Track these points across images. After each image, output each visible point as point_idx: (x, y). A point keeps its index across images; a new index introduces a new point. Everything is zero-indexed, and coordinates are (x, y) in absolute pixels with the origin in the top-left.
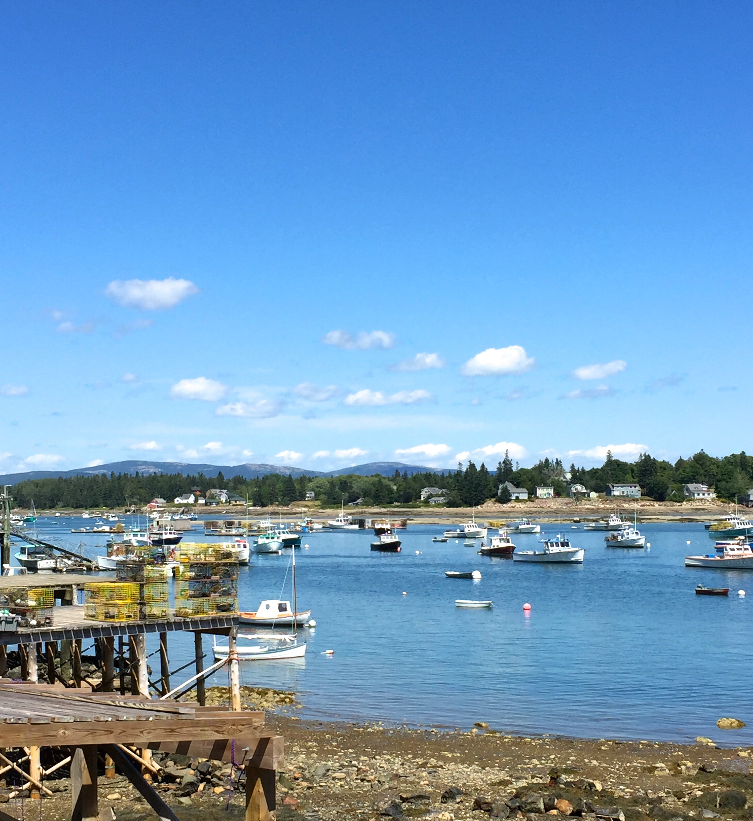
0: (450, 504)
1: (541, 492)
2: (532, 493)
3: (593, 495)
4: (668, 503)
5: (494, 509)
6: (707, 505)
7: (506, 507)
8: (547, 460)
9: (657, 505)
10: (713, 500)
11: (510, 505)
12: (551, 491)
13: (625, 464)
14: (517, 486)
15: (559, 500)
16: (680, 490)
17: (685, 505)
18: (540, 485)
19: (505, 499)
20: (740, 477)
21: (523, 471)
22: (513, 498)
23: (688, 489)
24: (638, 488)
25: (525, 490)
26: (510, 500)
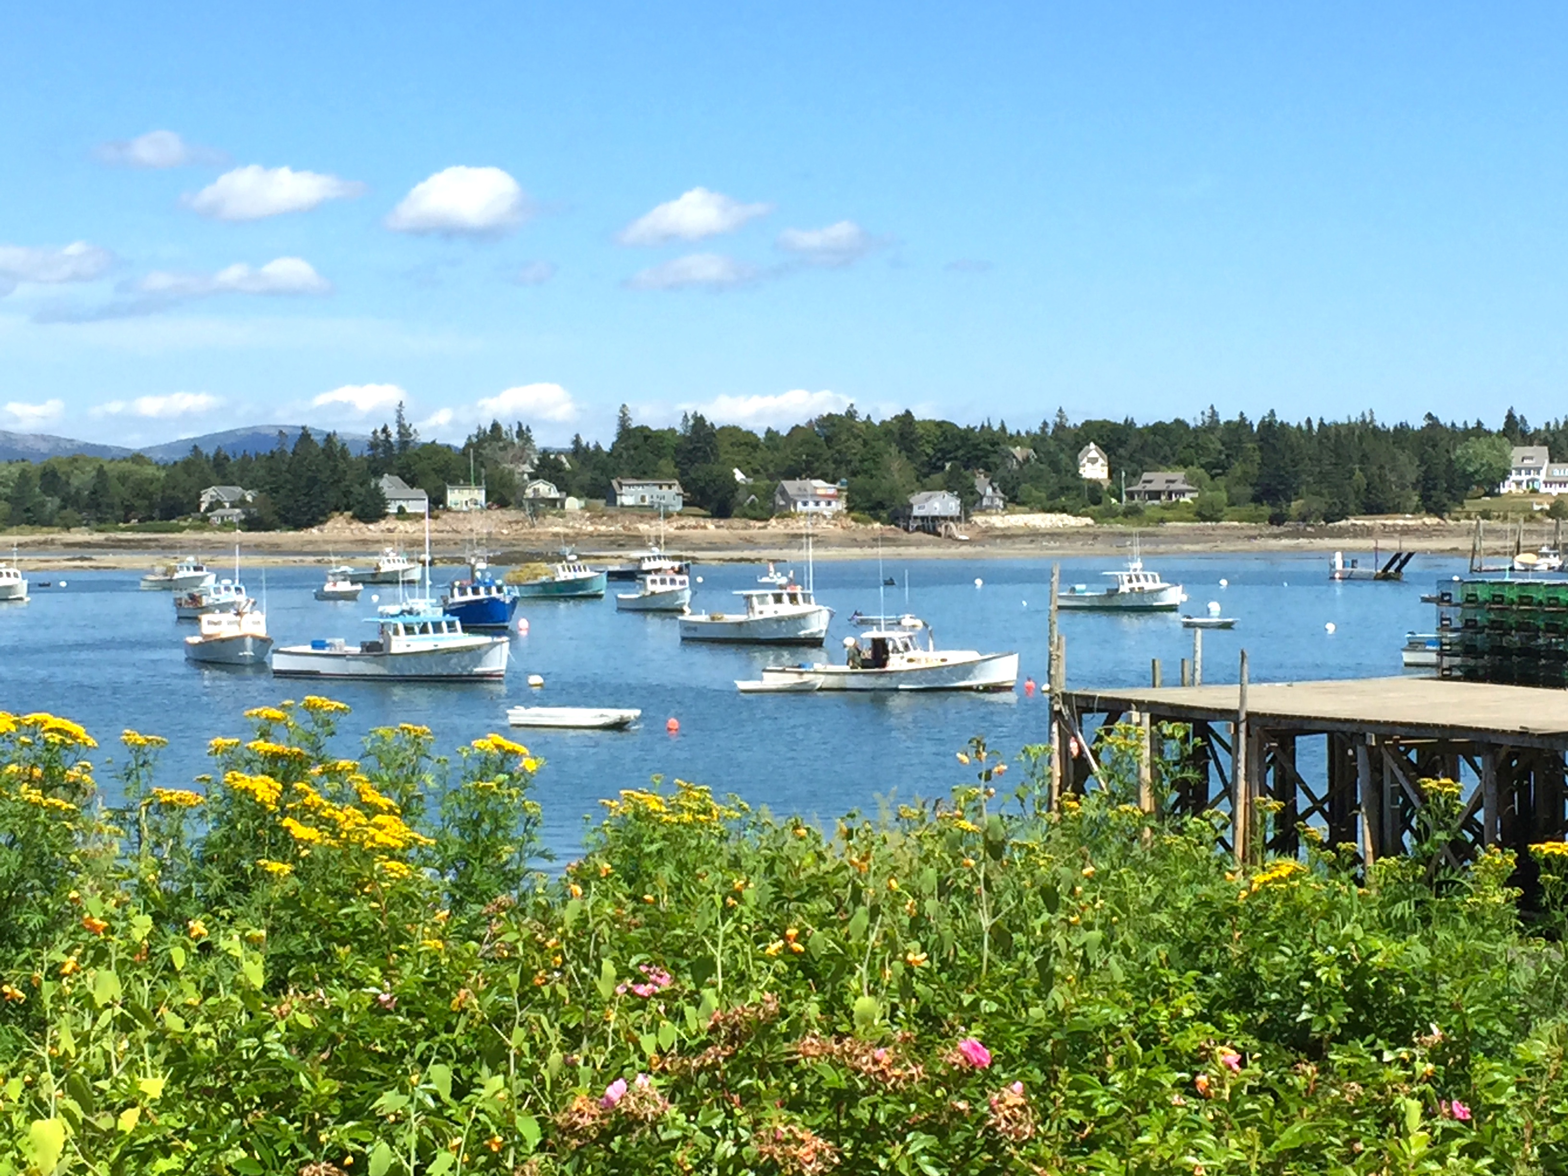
0: (251, 524)
1: (455, 497)
2: (437, 502)
3: (573, 504)
4: (737, 522)
5: (347, 534)
6: (824, 527)
7: (374, 530)
8: (496, 427)
9: (711, 525)
10: (836, 515)
11: (383, 524)
12: (480, 495)
13: (660, 436)
14: (412, 482)
15: (497, 514)
16: (769, 495)
17: (775, 526)
18: (455, 481)
19: (374, 510)
20: (895, 466)
21: (432, 449)
22: (393, 509)
23: (783, 493)
24: (677, 489)
25: (421, 493)
26: (384, 516)
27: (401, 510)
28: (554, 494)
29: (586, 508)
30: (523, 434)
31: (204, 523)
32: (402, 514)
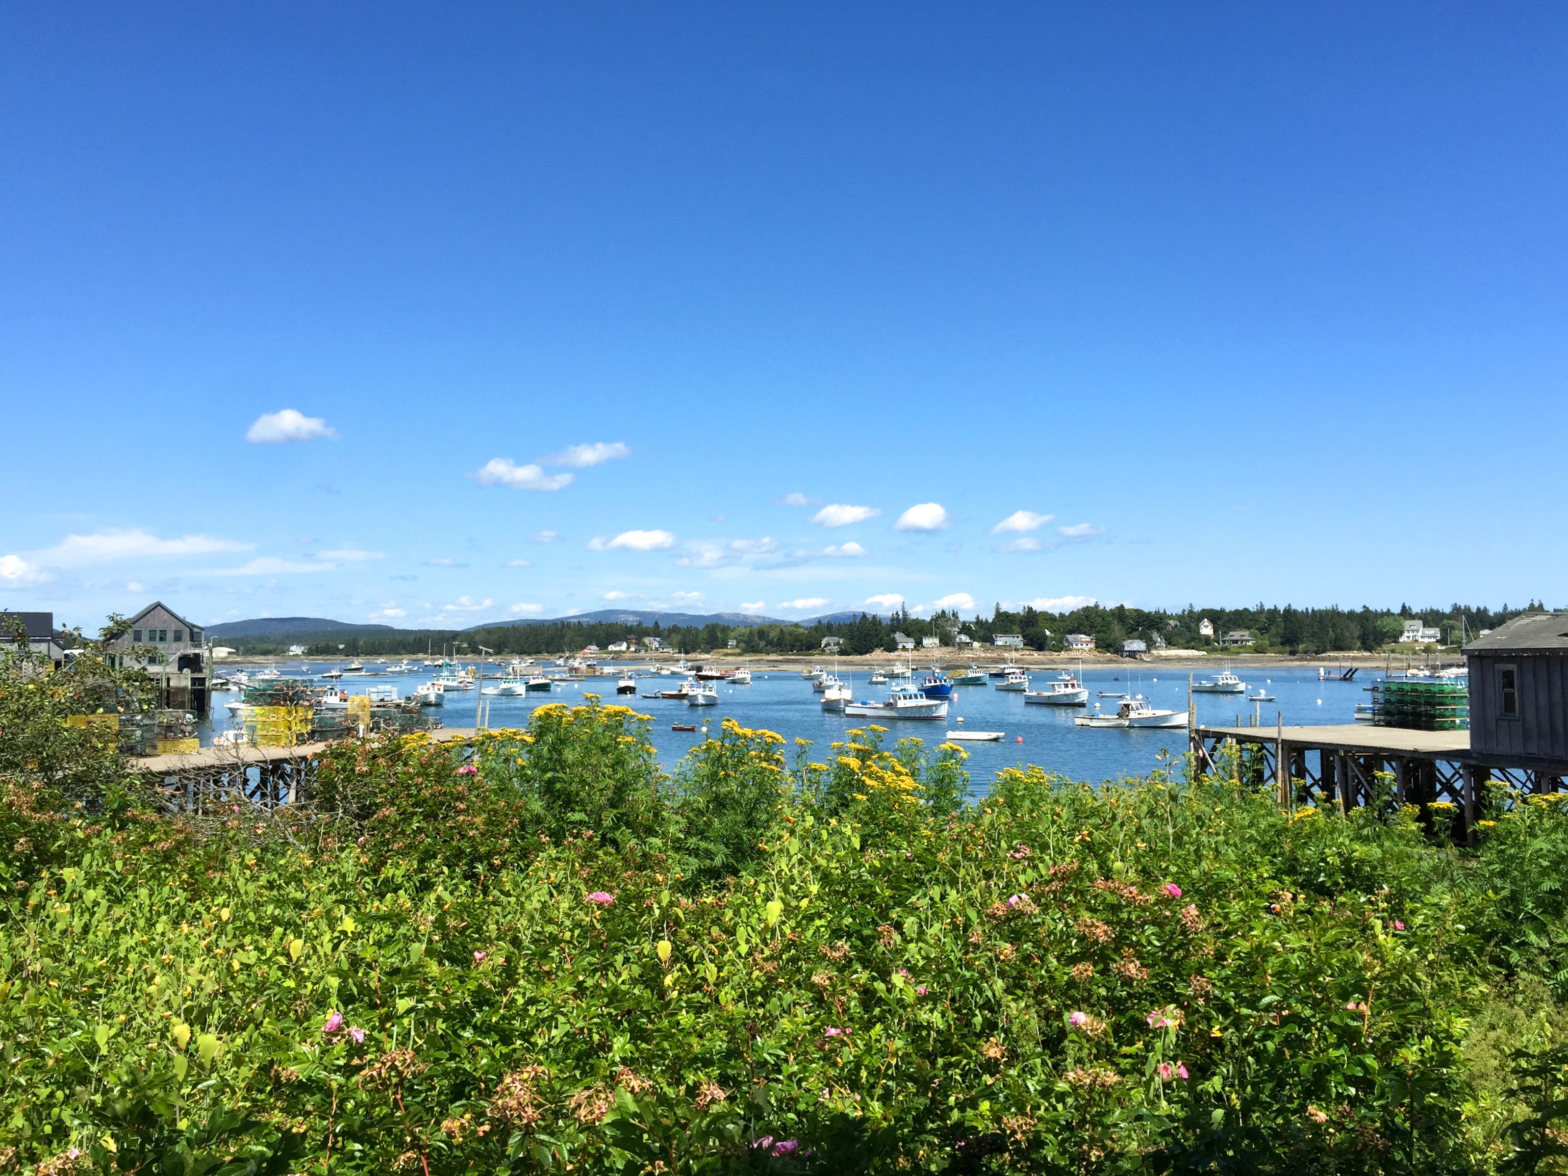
0: (842, 653)
1: (926, 641)
2: (919, 644)
3: (976, 644)
4: (1047, 653)
5: (881, 657)
6: (1085, 655)
7: (892, 655)
8: (943, 612)
9: (1036, 654)
10: (1090, 650)
11: (896, 653)
12: (937, 641)
13: (1013, 615)
14: (908, 635)
15: (944, 649)
16: (1061, 641)
17: (1064, 655)
18: (926, 635)
19: (891, 647)
20: (1117, 628)
21: (917, 622)
22: (900, 647)
23: (1067, 640)
24: (1020, 638)
25: (912, 640)
26: (897, 649)
27: (904, 647)
28: (968, 641)
29: (982, 647)
30: (955, 615)
31: (823, 652)
32: (904, 649)
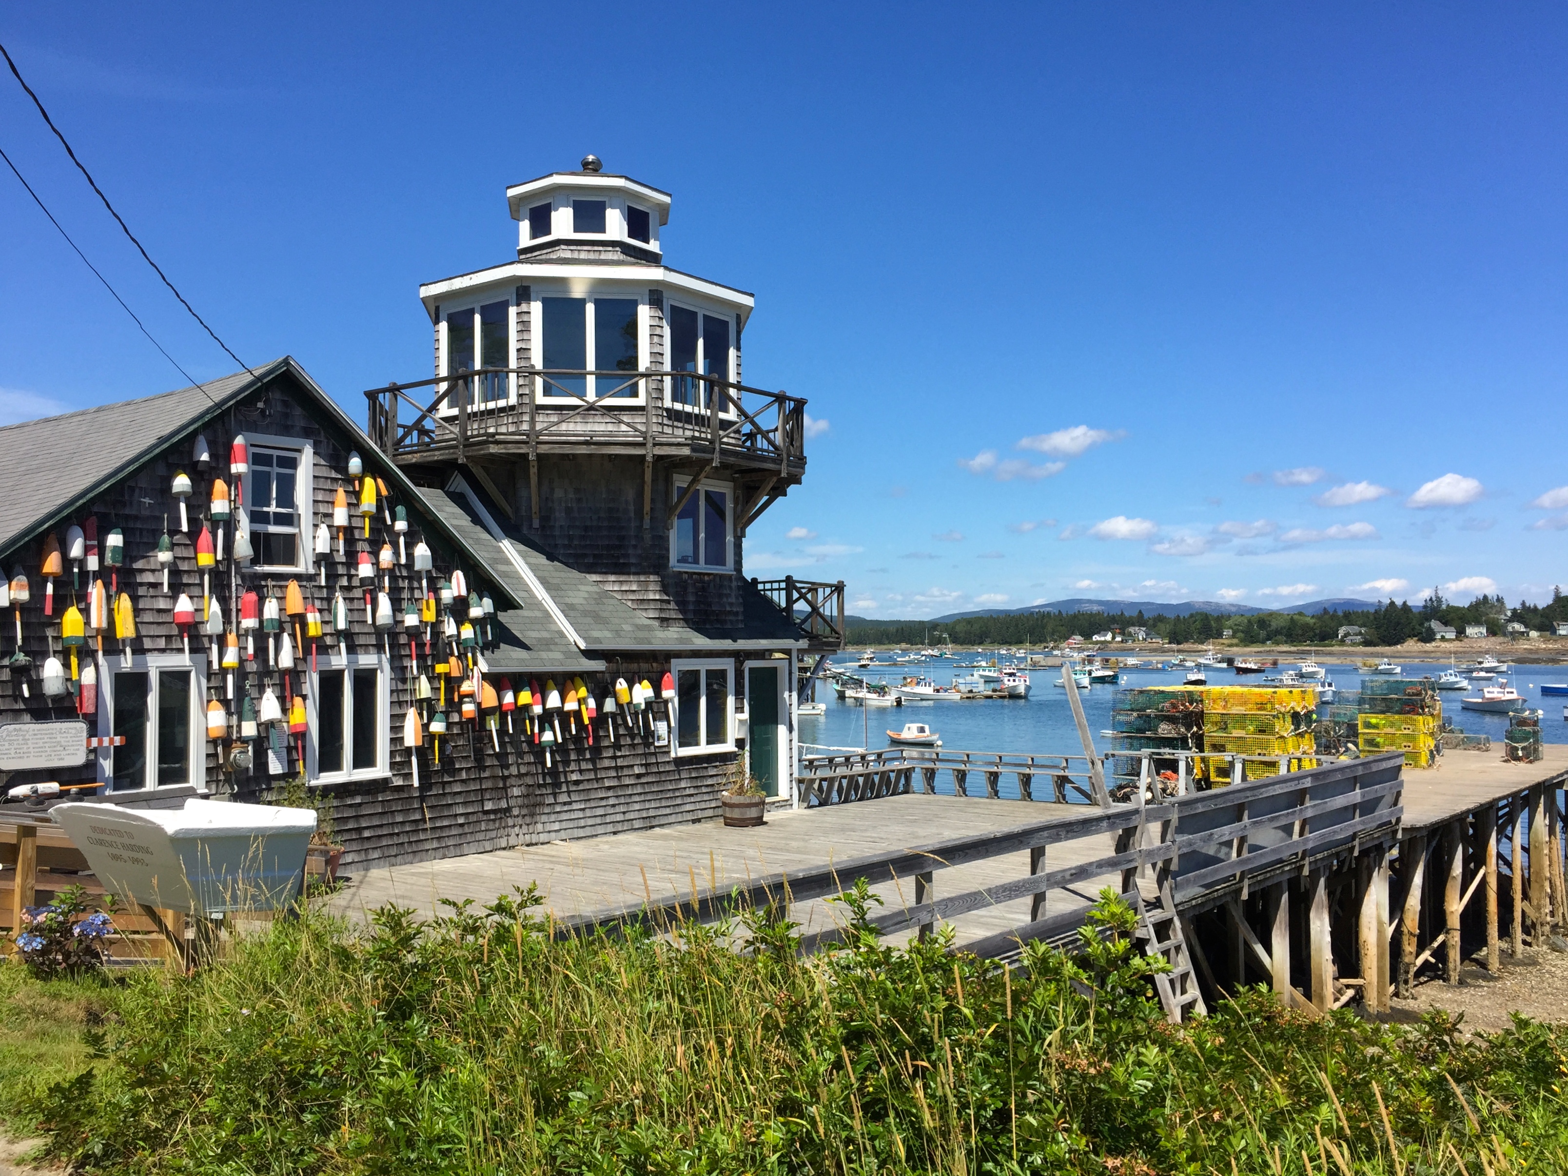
0: (1367, 643)
1: (1470, 631)
2: (1461, 633)
3: (1534, 634)
5: (1416, 648)
7: (1429, 646)
8: (1485, 597)
11: (1434, 644)
12: (1484, 630)
14: (1446, 624)
15: (1493, 639)
18: (1469, 623)
19: (1428, 637)
21: (1454, 608)
22: (1438, 636)
25: (1453, 629)
26: (1434, 640)
27: (1443, 637)
28: (1523, 629)
29: (1541, 636)
30: (1499, 600)
31: (1342, 642)
32: (1443, 639)
